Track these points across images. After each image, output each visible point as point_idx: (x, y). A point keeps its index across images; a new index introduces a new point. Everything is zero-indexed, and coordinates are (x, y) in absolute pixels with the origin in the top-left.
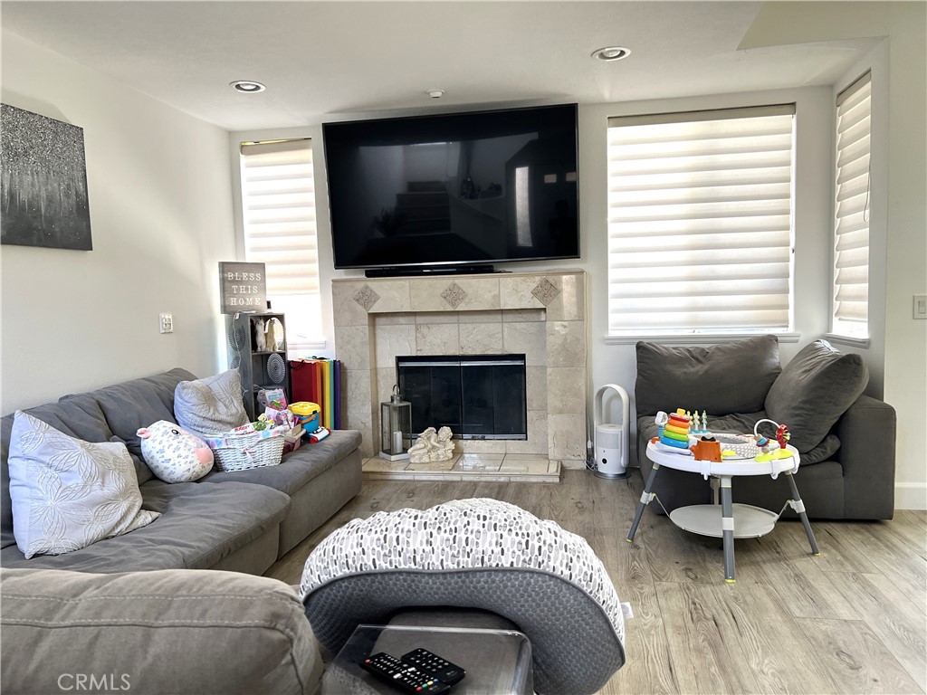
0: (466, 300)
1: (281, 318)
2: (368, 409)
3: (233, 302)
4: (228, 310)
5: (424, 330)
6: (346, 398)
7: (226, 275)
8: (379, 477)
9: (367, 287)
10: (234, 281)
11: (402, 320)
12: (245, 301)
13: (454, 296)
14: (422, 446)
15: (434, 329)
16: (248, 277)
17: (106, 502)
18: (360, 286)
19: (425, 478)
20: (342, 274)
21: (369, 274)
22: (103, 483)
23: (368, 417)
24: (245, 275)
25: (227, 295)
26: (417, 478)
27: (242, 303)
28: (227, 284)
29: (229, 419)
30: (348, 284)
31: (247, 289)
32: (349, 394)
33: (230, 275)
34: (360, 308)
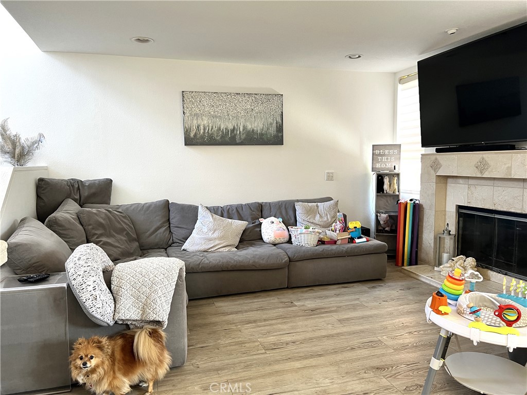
0: (489, 169)
1: (398, 175)
2: (432, 236)
3: (378, 166)
4: (374, 170)
5: (472, 188)
6: (423, 226)
7: (374, 152)
8: (414, 276)
9: (436, 159)
10: (379, 155)
11: (461, 181)
12: (386, 165)
13: (483, 166)
14: (449, 265)
15: (479, 188)
16: (389, 152)
17: (210, 240)
18: (433, 158)
19: (435, 285)
20: (425, 150)
21: (438, 151)
22: (213, 233)
23: (432, 240)
24: (386, 152)
25: (374, 162)
26: (431, 283)
27: (383, 166)
28: (374, 156)
29: (320, 223)
30: (428, 157)
31: (387, 159)
32: (424, 224)
33: (377, 152)
34: (432, 172)
